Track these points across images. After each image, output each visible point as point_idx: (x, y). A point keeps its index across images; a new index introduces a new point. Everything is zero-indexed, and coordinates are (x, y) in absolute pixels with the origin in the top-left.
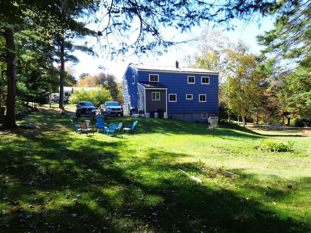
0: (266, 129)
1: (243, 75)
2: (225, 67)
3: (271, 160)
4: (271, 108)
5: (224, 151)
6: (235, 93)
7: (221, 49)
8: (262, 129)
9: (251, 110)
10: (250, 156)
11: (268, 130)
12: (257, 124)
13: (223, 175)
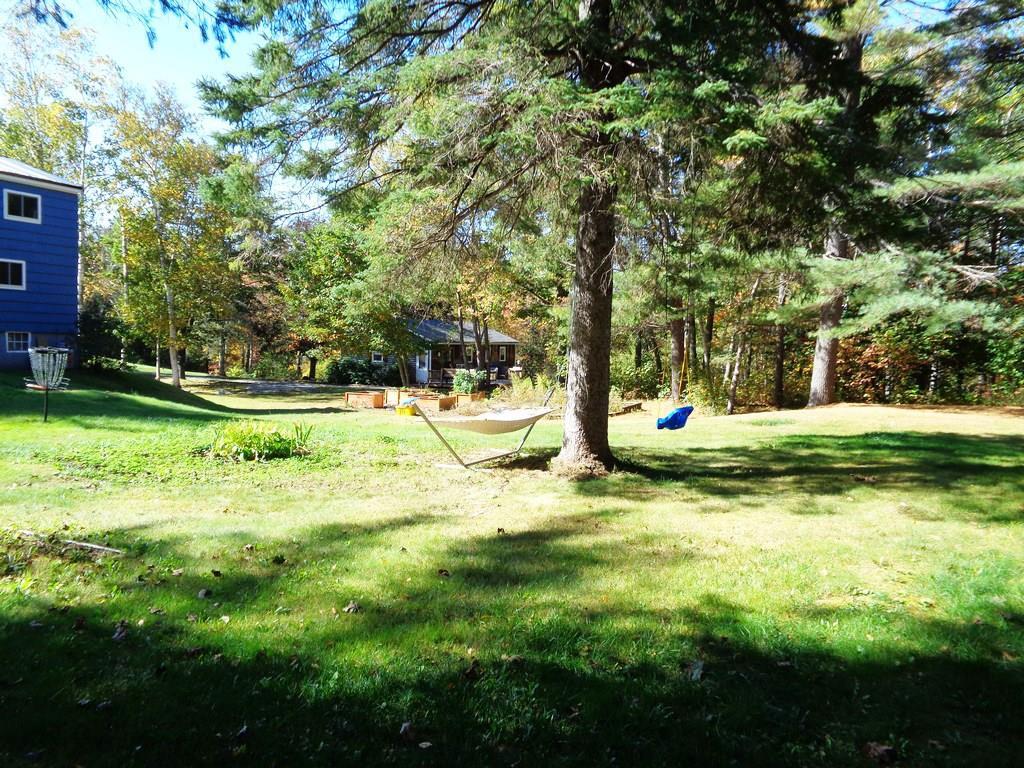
0: (246, 391)
1: (174, 210)
2: (109, 171)
3: (239, 486)
4: (265, 327)
5: (83, 472)
6: (147, 266)
7: (94, 102)
8: (235, 393)
9: (202, 329)
10: (175, 481)
11: (254, 396)
12: (223, 374)
13: (62, 556)
